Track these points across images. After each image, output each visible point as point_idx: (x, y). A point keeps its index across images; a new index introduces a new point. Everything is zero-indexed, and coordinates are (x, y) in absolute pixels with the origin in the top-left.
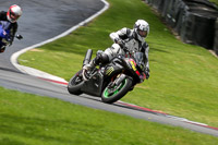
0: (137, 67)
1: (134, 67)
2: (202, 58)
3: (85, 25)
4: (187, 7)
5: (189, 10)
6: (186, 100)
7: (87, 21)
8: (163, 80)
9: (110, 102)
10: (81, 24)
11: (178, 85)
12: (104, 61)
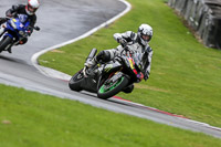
3: (107, 26)
4: (211, 11)
5: (213, 14)
6: (208, 105)
7: (109, 22)
8: (185, 84)
10: (103, 25)
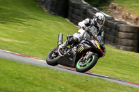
0: (101, 46)
1: (98, 47)
2: (61, 23)
9: (83, 71)
11: (46, 40)
12: (75, 43)
